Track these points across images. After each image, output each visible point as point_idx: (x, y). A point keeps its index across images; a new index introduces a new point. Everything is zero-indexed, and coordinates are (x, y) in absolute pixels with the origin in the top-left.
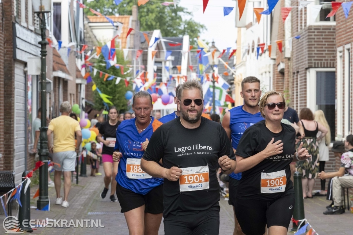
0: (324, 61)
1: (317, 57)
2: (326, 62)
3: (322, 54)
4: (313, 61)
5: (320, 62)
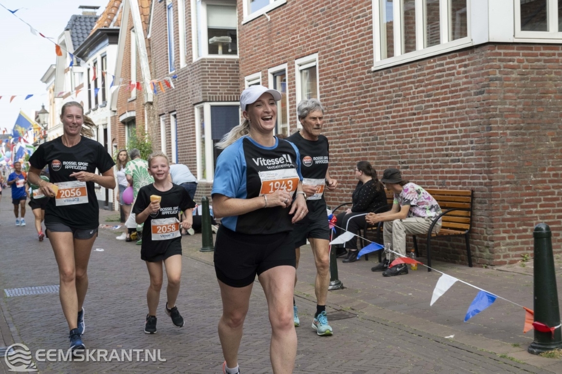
0: (218, 95)
1: (212, 90)
2: (220, 95)
3: (217, 87)
4: (208, 95)
5: (214, 95)
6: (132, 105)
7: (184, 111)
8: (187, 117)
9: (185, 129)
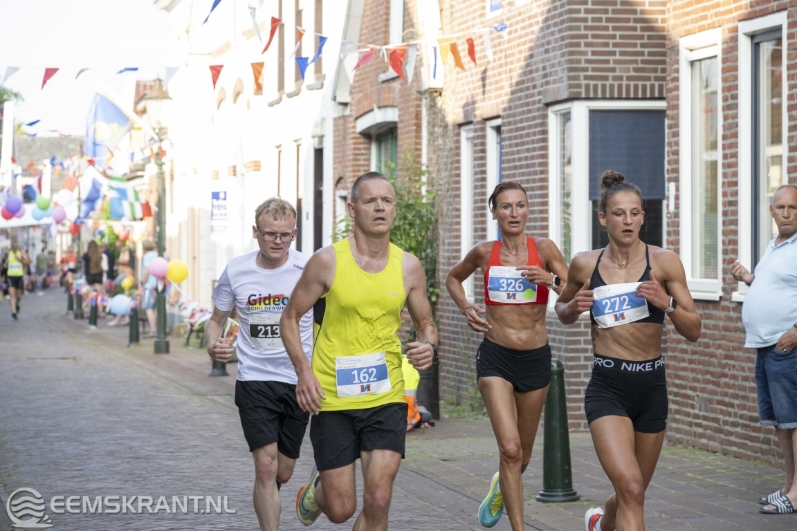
0: (611, 82)
2: (616, 83)
3: (607, 62)
4: (583, 82)
5: (600, 83)
6: (390, 90)
7: (521, 121)
8: (528, 135)
9: (521, 167)
